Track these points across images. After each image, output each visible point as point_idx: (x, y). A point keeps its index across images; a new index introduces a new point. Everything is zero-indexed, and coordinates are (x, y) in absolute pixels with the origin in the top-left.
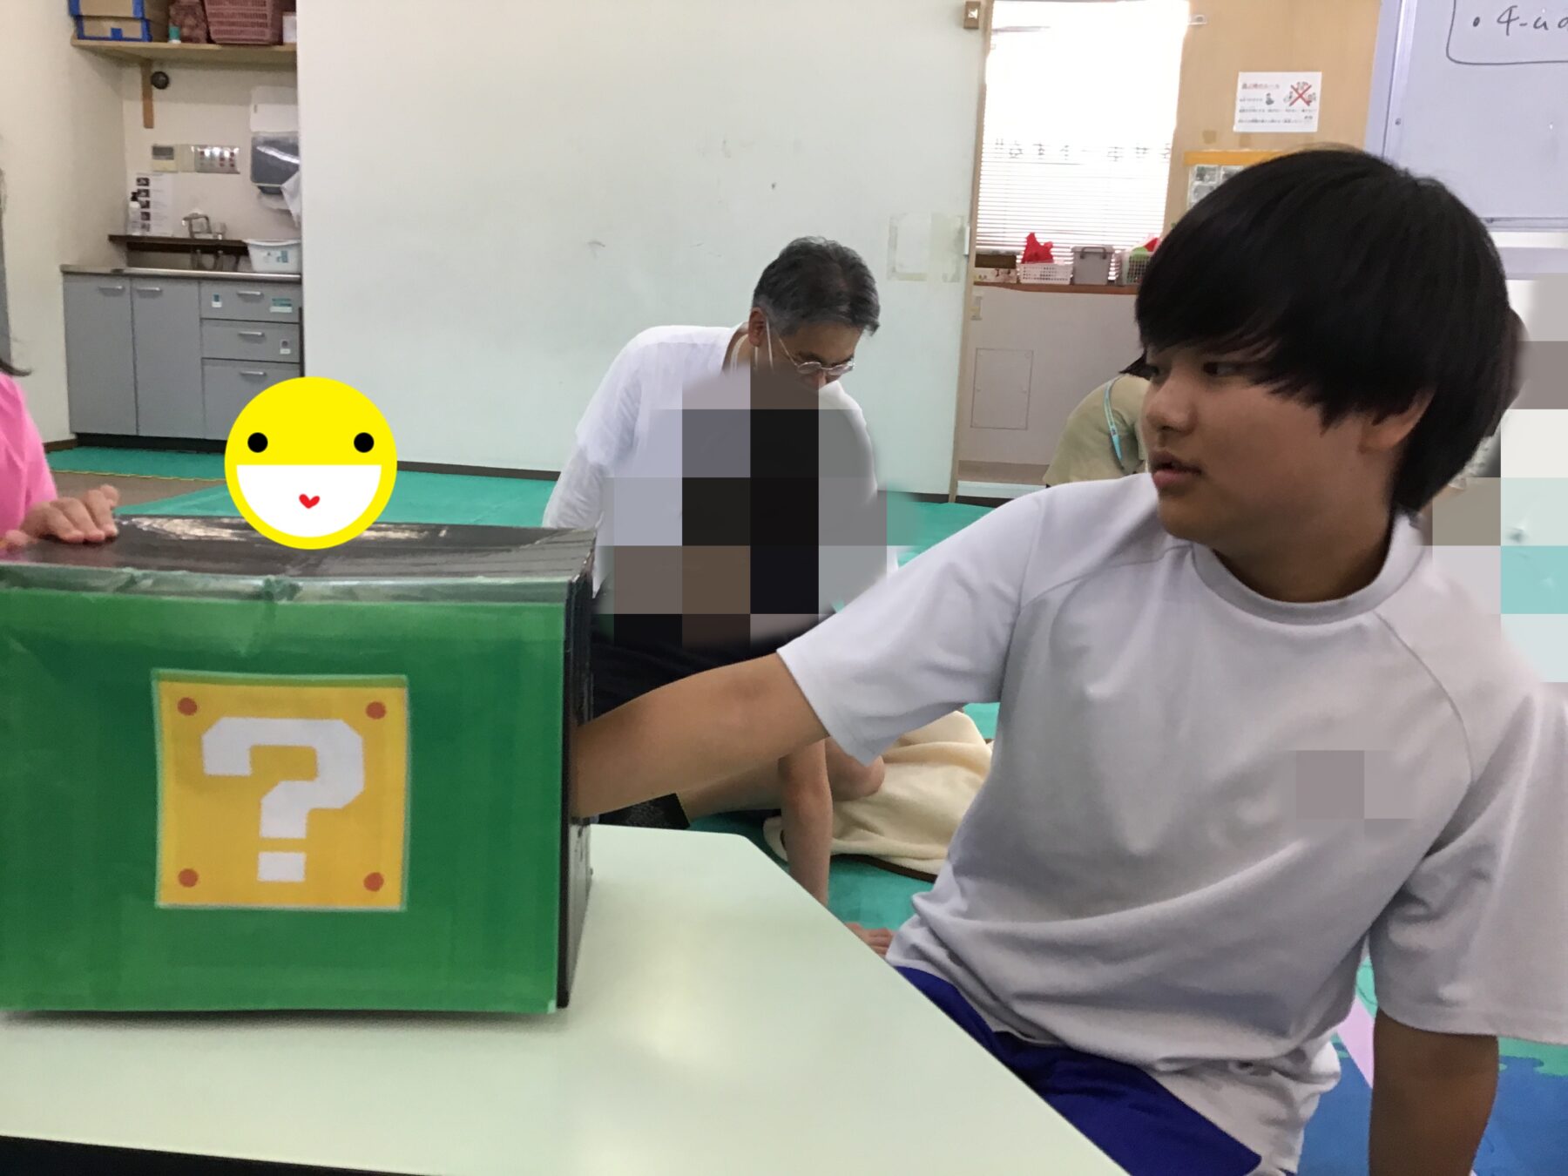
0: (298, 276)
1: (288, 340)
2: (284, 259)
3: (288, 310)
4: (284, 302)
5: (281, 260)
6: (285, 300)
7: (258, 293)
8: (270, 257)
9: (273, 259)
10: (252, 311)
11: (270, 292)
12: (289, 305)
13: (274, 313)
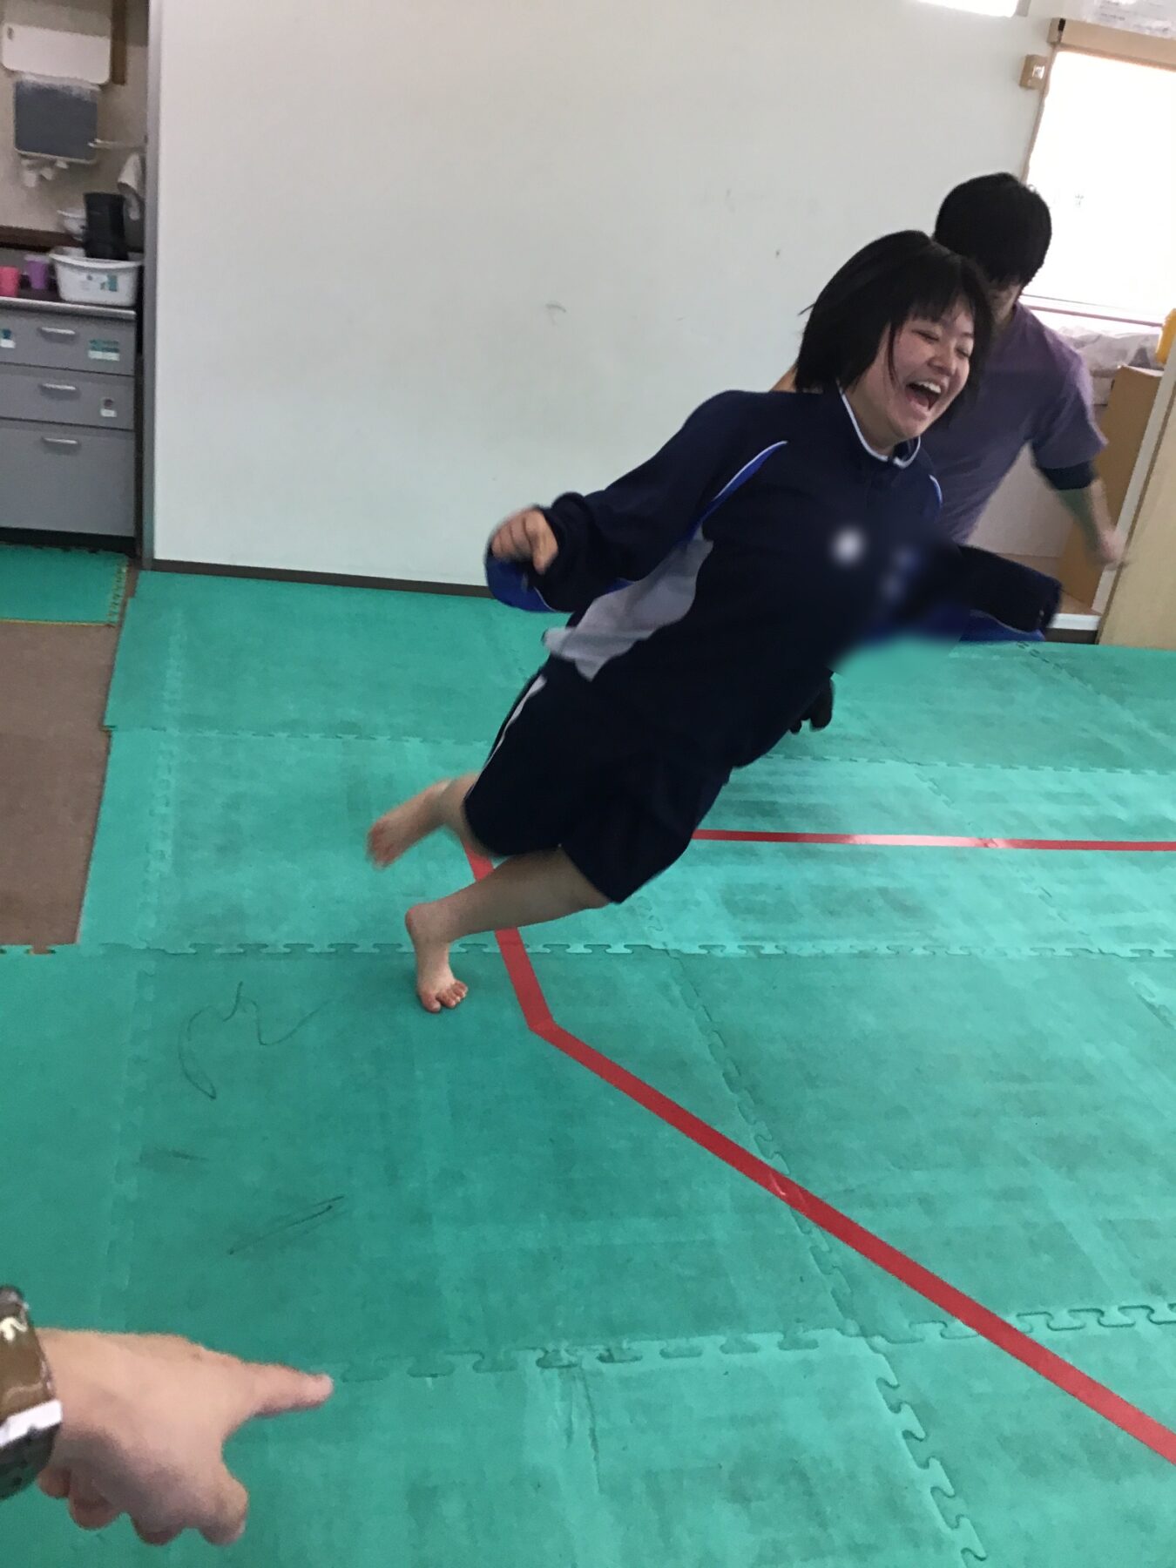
0: (132, 313)
1: (112, 399)
2: (113, 287)
3: (113, 357)
4: (106, 346)
5: (107, 287)
6: (108, 342)
7: (70, 332)
8: (91, 283)
9: (95, 284)
10: (63, 356)
11: (91, 331)
12: (116, 351)
13: (96, 360)
